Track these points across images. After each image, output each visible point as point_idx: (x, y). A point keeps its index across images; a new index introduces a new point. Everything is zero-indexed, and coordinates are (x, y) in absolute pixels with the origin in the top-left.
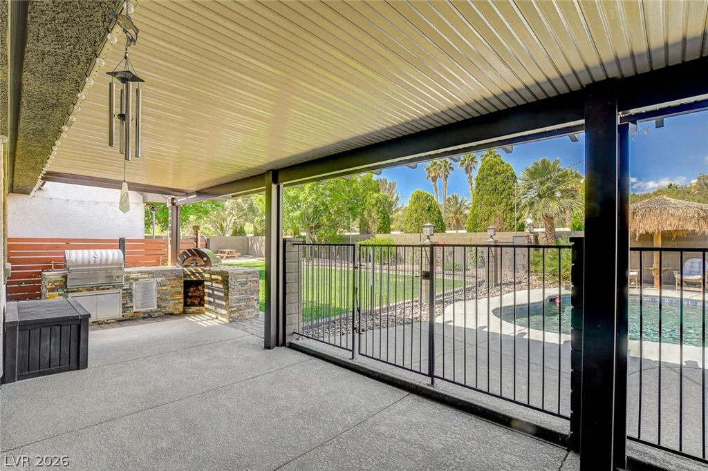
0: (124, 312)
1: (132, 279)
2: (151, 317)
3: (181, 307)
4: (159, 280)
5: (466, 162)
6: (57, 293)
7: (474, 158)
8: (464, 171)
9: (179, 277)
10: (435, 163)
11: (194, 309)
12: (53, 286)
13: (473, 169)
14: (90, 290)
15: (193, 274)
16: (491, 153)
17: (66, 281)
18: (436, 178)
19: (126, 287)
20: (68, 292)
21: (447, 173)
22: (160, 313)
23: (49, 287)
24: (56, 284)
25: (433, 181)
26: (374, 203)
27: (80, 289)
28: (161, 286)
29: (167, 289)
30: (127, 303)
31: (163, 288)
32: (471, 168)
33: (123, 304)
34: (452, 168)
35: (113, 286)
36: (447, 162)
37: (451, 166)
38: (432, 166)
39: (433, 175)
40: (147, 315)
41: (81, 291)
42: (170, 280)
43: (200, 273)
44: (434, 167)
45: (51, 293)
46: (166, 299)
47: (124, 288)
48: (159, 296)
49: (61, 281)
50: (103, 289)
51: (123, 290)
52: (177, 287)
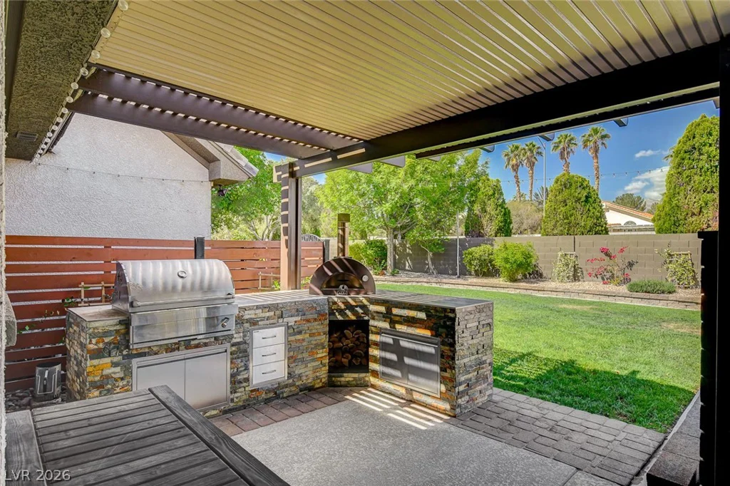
0: (234, 391)
1: (248, 321)
2: (277, 396)
3: (324, 373)
4: (291, 321)
5: (561, 146)
6: (108, 360)
7: (572, 139)
8: (559, 155)
9: (320, 314)
10: (517, 148)
11: (349, 377)
12: (101, 345)
13: (571, 154)
14: (173, 350)
15: (351, 308)
16: (596, 131)
17: (127, 333)
18: (518, 166)
19: (238, 338)
20: (130, 356)
21: (533, 160)
22: (293, 389)
23: (92, 347)
24: (107, 340)
25: (514, 170)
26: (490, 193)
27: (155, 349)
28: (294, 334)
29: (303, 340)
30: (238, 373)
31: (299, 337)
32: (568, 153)
33: (233, 376)
34: (540, 154)
35: (216, 338)
36: (534, 146)
37: (540, 150)
38: (512, 152)
39: (514, 162)
40: (272, 395)
41: (156, 354)
42: (308, 321)
43: (363, 307)
44: (516, 152)
45: (95, 362)
46: (302, 360)
47: (234, 341)
48: (292, 354)
49: (117, 331)
50: (197, 346)
51: (233, 345)
52: (319, 334)
